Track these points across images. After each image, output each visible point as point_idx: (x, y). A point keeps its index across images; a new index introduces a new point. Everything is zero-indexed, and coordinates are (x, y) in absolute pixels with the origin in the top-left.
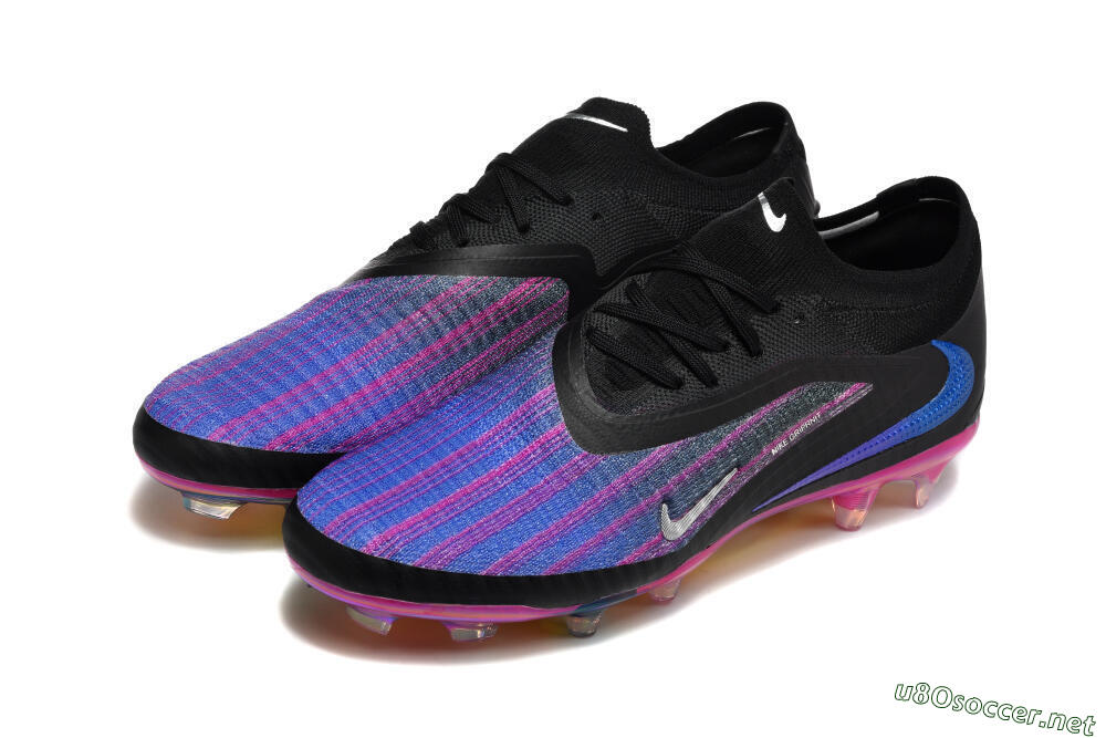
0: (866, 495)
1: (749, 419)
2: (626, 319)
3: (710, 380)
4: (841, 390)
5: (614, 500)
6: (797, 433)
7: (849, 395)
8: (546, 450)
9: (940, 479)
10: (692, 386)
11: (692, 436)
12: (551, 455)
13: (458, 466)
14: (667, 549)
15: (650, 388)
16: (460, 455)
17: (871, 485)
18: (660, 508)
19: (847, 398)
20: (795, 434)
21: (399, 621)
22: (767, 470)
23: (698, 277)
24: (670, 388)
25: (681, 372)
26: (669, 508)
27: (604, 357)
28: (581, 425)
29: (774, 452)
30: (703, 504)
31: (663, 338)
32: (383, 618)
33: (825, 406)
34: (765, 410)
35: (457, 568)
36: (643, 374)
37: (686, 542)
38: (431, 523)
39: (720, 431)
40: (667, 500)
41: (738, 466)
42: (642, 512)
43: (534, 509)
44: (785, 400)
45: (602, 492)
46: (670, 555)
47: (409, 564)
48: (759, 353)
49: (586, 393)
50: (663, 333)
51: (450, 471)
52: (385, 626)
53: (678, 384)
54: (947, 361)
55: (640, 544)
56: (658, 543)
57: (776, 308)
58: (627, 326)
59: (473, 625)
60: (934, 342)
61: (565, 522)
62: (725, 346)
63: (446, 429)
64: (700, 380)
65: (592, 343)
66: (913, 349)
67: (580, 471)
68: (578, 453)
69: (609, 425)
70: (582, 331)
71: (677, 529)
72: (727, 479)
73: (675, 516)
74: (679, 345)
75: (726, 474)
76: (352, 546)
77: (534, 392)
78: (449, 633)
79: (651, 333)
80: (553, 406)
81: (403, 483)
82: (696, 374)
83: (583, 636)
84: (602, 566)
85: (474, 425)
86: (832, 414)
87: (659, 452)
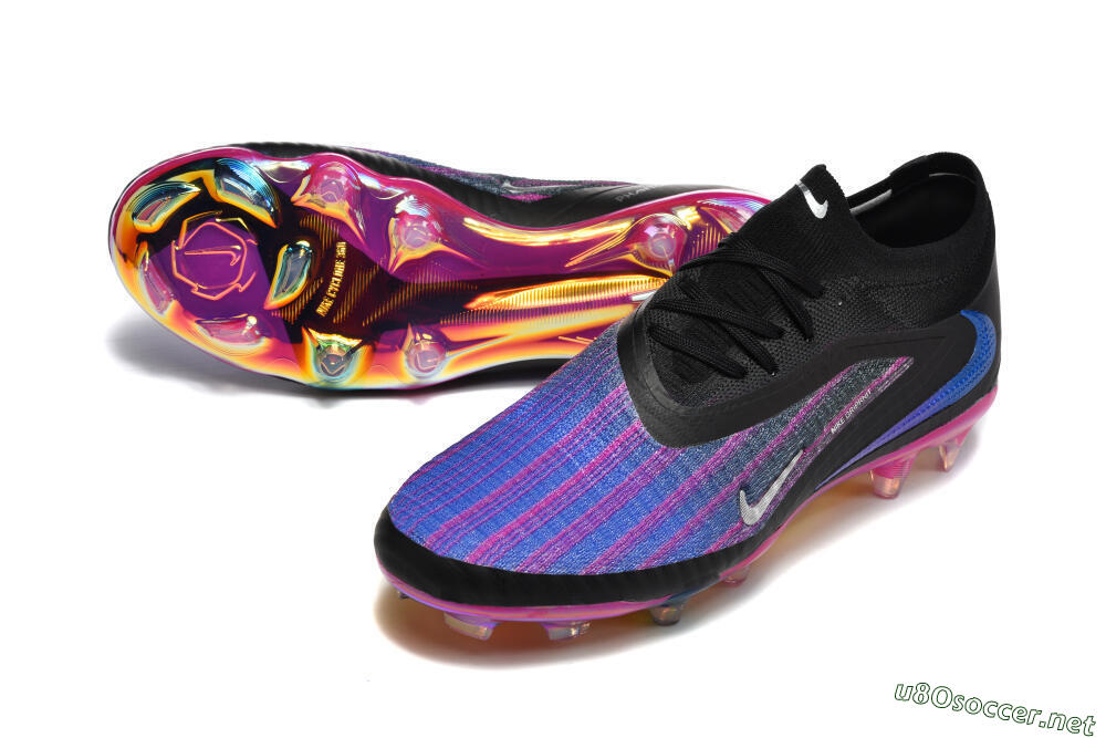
0: (904, 463)
1: (810, 401)
2: (685, 313)
3: (770, 366)
4: (887, 365)
5: (696, 490)
6: (851, 411)
7: (894, 370)
8: (626, 448)
9: (966, 442)
10: (756, 374)
11: (760, 422)
12: (632, 452)
13: (544, 471)
14: (747, 533)
15: (717, 379)
16: (545, 460)
17: (910, 454)
18: (738, 494)
19: (893, 372)
20: (850, 412)
21: (501, 627)
22: (828, 449)
23: (753, 267)
24: (734, 377)
25: (745, 361)
26: (747, 494)
27: (670, 352)
28: (657, 420)
29: (833, 430)
30: (776, 487)
31: (725, 330)
32: (485, 624)
33: (875, 382)
34: (822, 390)
35: (557, 570)
36: (709, 366)
37: (763, 525)
38: (527, 529)
39: (785, 414)
40: (745, 487)
41: (804, 448)
42: (723, 501)
43: (623, 506)
44: (839, 380)
45: (684, 484)
46: (750, 539)
47: (512, 570)
48: (811, 337)
49: (657, 389)
50: (723, 324)
51: (536, 476)
52: (484, 631)
53: (741, 373)
54: (975, 329)
55: (724, 531)
56: (740, 529)
57: (821, 292)
58: (688, 320)
59: (568, 625)
60: (963, 313)
61: (654, 517)
62: (780, 333)
63: (525, 435)
64: (762, 366)
65: (657, 339)
66: (946, 320)
67: (662, 466)
68: (657, 450)
69: (683, 418)
70: (645, 328)
71: (753, 514)
72: (795, 460)
73: (753, 501)
74: (741, 335)
75: (793, 456)
76: (455, 556)
77: (607, 393)
78: (547, 632)
79: (711, 325)
80: (629, 404)
81: (494, 491)
82: (758, 362)
83: (670, 624)
84: (690, 556)
85: (552, 429)
86: (880, 390)
87: (730, 440)
